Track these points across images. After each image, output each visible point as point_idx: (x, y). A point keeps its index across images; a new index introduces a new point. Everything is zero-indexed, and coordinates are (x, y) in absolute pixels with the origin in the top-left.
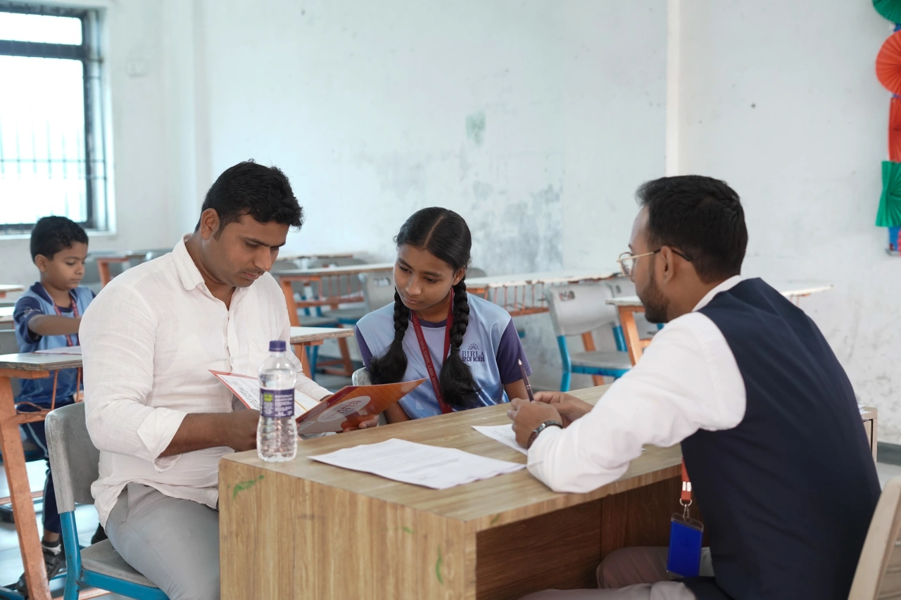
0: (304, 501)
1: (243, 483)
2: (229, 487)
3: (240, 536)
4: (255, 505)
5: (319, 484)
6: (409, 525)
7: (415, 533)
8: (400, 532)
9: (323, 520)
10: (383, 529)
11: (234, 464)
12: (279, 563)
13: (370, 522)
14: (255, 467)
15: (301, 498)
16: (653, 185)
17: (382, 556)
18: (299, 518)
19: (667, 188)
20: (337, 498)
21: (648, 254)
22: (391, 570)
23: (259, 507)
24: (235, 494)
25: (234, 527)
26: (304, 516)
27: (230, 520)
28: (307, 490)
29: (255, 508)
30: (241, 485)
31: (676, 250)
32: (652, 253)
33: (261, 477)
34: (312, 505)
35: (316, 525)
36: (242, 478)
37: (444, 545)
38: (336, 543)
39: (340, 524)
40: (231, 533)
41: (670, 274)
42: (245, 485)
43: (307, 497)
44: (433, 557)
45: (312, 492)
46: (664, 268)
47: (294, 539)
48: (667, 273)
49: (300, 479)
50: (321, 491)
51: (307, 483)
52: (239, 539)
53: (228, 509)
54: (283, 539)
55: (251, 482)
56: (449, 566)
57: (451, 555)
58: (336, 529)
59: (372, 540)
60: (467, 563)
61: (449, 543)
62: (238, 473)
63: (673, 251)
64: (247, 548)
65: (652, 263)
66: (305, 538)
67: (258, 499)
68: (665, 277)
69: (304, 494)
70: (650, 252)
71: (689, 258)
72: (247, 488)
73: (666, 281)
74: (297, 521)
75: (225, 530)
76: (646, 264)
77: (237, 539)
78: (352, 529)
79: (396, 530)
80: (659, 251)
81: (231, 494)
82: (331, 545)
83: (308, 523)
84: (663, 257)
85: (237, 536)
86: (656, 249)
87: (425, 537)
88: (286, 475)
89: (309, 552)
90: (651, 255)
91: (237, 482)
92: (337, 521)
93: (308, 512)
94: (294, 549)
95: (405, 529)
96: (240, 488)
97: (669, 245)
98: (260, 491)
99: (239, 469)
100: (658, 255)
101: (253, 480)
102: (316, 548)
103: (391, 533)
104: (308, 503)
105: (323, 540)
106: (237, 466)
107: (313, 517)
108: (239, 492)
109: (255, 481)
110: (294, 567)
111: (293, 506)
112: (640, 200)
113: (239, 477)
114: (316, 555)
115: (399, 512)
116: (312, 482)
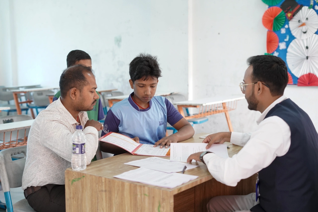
0: (102, 185)
1: (75, 179)
2: (69, 180)
3: (74, 198)
4: (81, 187)
5: (108, 179)
6: (147, 193)
7: (149, 196)
8: (143, 196)
9: (110, 192)
10: (136, 195)
11: (72, 172)
12: (91, 208)
13: (130, 193)
14: (81, 173)
15: (100, 184)
16: (254, 58)
17: (135, 205)
18: (100, 191)
19: (260, 59)
20: (116, 184)
21: (252, 84)
22: (139, 210)
23: (83, 188)
24: (72, 183)
25: (72, 195)
26: (102, 191)
27: (70, 193)
28: (103, 181)
29: (81, 188)
30: (75, 180)
31: (263, 83)
32: (254, 84)
33: (83, 177)
34: (105, 187)
35: (107, 194)
36: (75, 177)
37: (161, 200)
38: (116, 200)
39: (117, 193)
40: (70, 198)
41: (260, 92)
42: (76, 179)
43: (103, 184)
44: (157, 205)
45: (105, 182)
46: (258, 89)
47: (98, 199)
48: (260, 91)
49: (100, 177)
50: (109, 181)
51: (103, 178)
52: (74, 200)
53: (69, 188)
54: (93, 199)
55: (79, 179)
56: (163, 208)
57: (164, 204)
58: (116, 195)
59: (131, 199)
60: (171, 206)
61: (164, 199)
62: (74, 175)
63: (262, 84)
64: (78, 203)
65: (253, 87)
66: (102, 199)
67: (82, 185)
68: (258, 93)
69: (102, 182)
70: (253, 83)
71: (268, 86)
72: (77, 181)
73: (259, 94)
74: (99, 193)
75: (68, 197)
76: (251, 88)
77: (73, 200)
78: (123, 195)
79: (141, 195)
80: (256, 83)
81: (70, 183)
82: (113, 201)
83: (104, 193)
84: (258, 85)
85: (73, 198)
86: (255, 82)
87: (154, 197)
88: (94, 176)
89: (104, 204)
90: (253, 84)
91: (73, 178)
92: (116, 192)
93: (104, 189)
94: (98, 203)
95: (145, 195)
96: (74, 181)
97: (261, 81)
98: (83, 182)
99: (74, 174)
100: (256, 84)
101: (80, 178)
102: (107, 202)
103: (139, 196)
104: (104, 186)
105: (110, 199)
106: (73, 173)
107: (106, 191)
108: (74, 183)
109: (81, 178)
110: (98, 209)
111: (97, 187)
112: (249, 63)
113: (74, 177)
114: (107, 205)
115: (142, 188)
116: (105, 178)
